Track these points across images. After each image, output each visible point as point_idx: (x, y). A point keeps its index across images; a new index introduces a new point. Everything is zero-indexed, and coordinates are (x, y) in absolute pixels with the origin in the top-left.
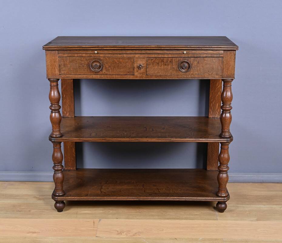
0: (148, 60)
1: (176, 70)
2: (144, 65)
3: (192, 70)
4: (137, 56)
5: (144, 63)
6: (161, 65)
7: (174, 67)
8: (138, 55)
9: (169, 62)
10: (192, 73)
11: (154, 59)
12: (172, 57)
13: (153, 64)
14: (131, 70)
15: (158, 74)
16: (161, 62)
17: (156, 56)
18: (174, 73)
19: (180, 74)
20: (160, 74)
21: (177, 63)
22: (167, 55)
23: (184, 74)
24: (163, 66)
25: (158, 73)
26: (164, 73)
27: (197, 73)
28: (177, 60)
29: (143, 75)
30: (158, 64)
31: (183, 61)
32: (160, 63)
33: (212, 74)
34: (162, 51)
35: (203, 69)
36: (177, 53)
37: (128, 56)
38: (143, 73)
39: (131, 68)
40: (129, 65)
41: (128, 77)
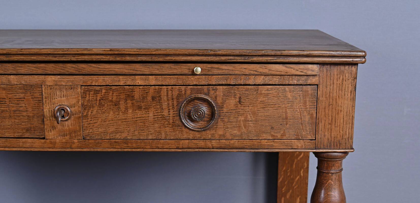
0: (85, 93)
1: (174, 125)
2: (73, 109)
3: (220, 124)
4: (50, 80)
5: (74, 101)
6: (127, 109)
7: (166, 113)
8: (53, 77)
9: (149, 98)
10: (221, 132)
11: (104, 91)
12: (160, 83)
13: (101, 105)
14: (36, 122)
15: (118, 136)
16: (126, 100)
17: (108, 80)
18: (166, 132)
19: (185, 136)
20: (124, 135)
21: (175, 103)
22: (142, 79)
23: (198, 135)
24: (130, 111)
25: (116, 132)
26: (136, 133)
27: (236, 132)
28: (176, 93)
29: (71, 138)
30: (117, 104)
31: (193, 96)
32: (122, 102)
33: (282, 135)
34: (127, 66)
35: (256, 121)
36: (175, 72)
37: (23, 82)
38: (72, 133)
39: (33, 117)
40: (30, 109)
41: (28, 145)
